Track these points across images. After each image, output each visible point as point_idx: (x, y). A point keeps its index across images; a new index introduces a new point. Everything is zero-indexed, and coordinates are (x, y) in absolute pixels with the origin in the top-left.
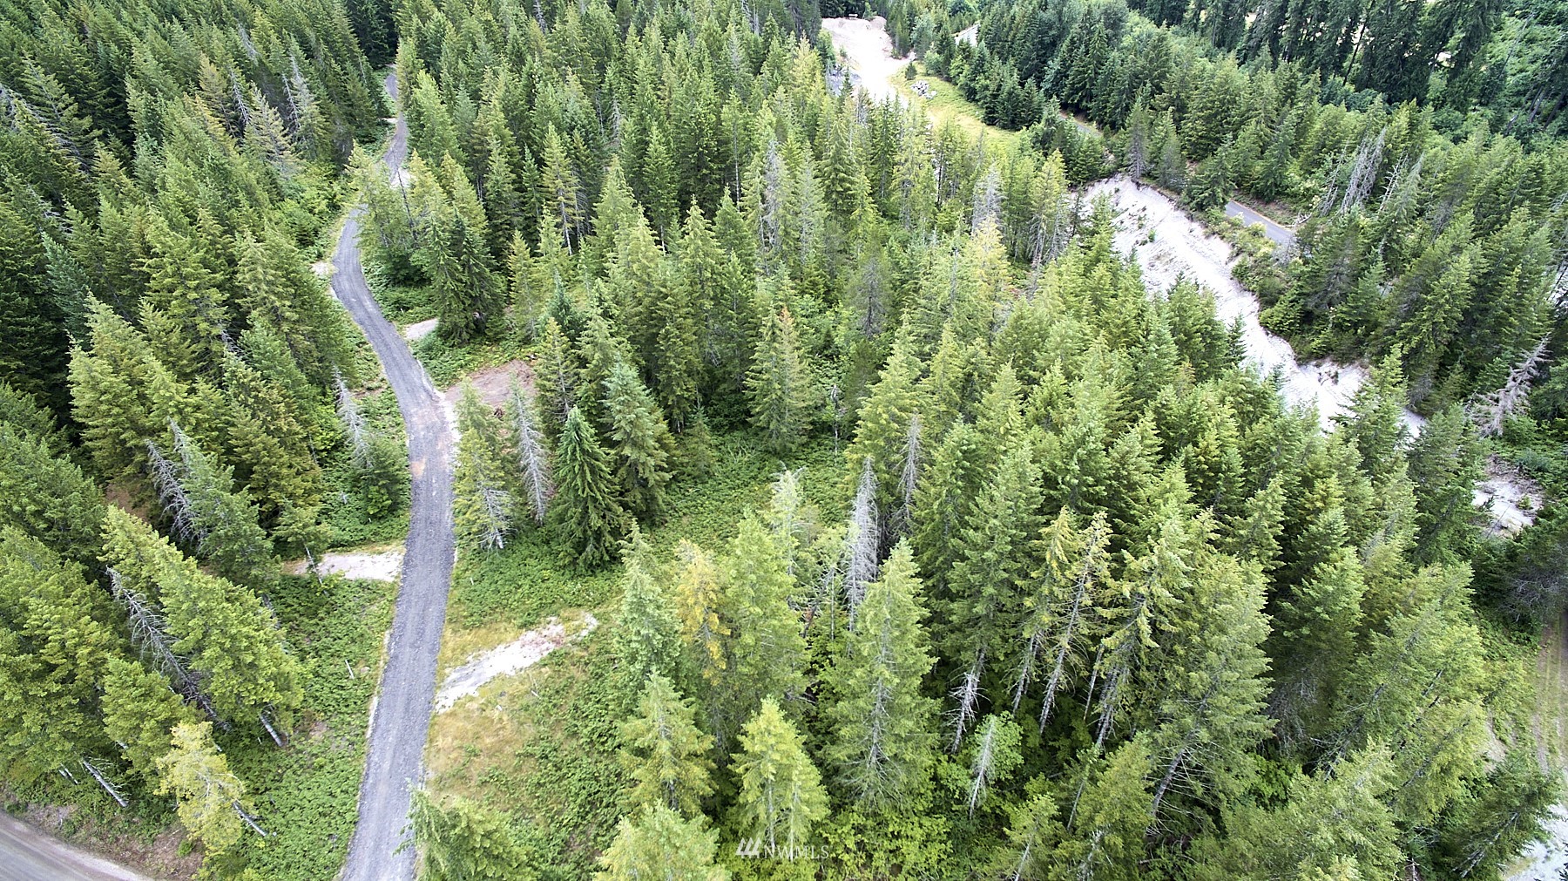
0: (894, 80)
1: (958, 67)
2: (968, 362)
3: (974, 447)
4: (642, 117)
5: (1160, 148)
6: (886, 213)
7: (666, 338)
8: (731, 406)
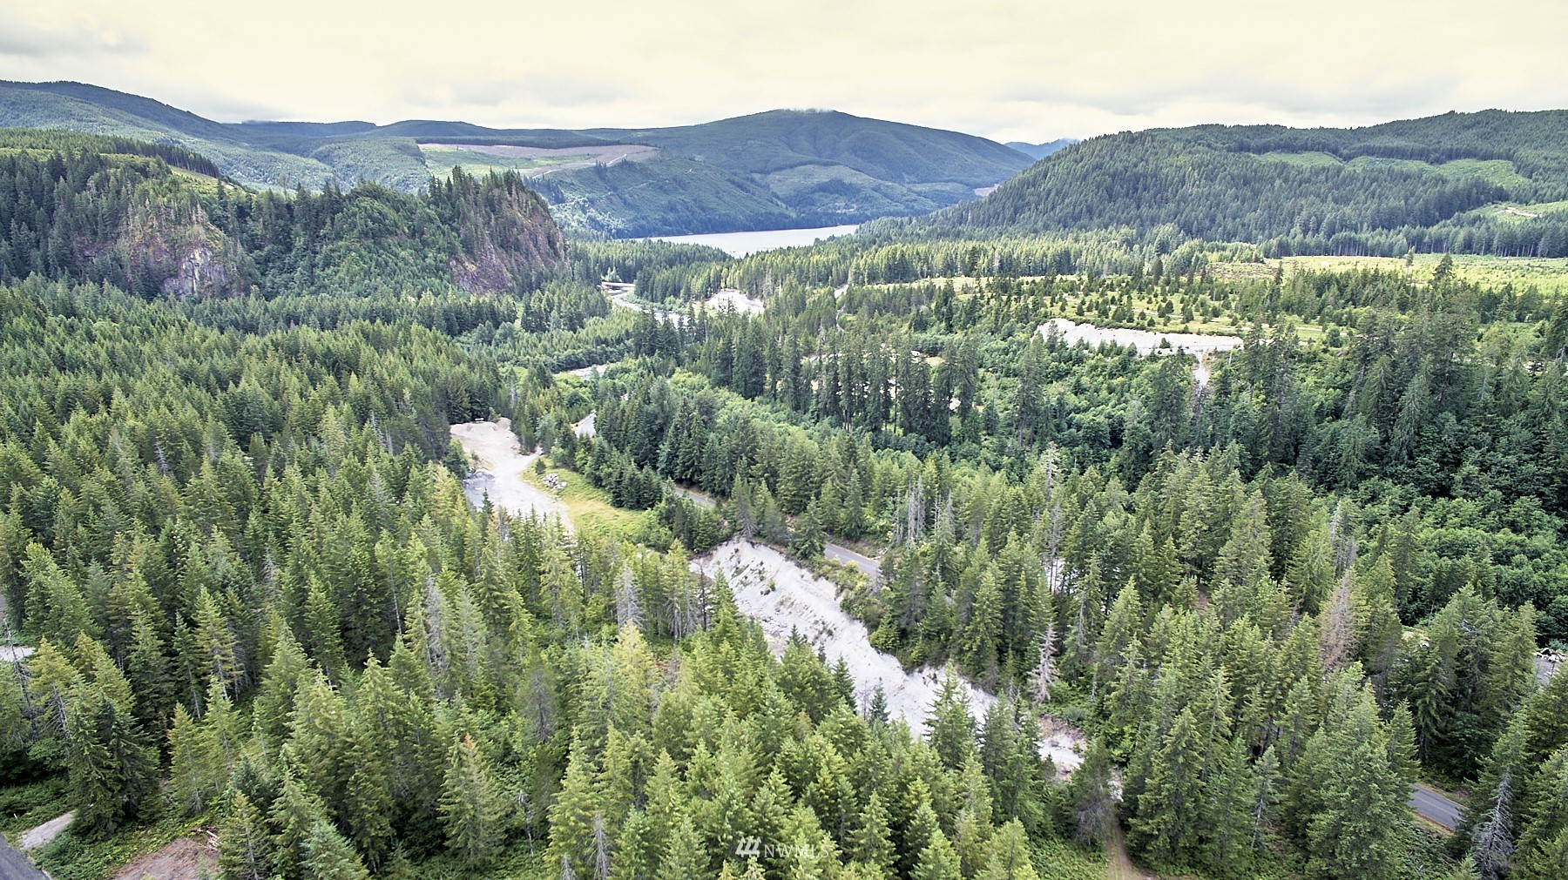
0: (525, 475)
1: (582, 459)
2: (633, 751)
3: (648, 828)
4: (299, 567)
5: (763, 512)
6: (541, 615)
7: (355, 783)
8: (426, 833)
